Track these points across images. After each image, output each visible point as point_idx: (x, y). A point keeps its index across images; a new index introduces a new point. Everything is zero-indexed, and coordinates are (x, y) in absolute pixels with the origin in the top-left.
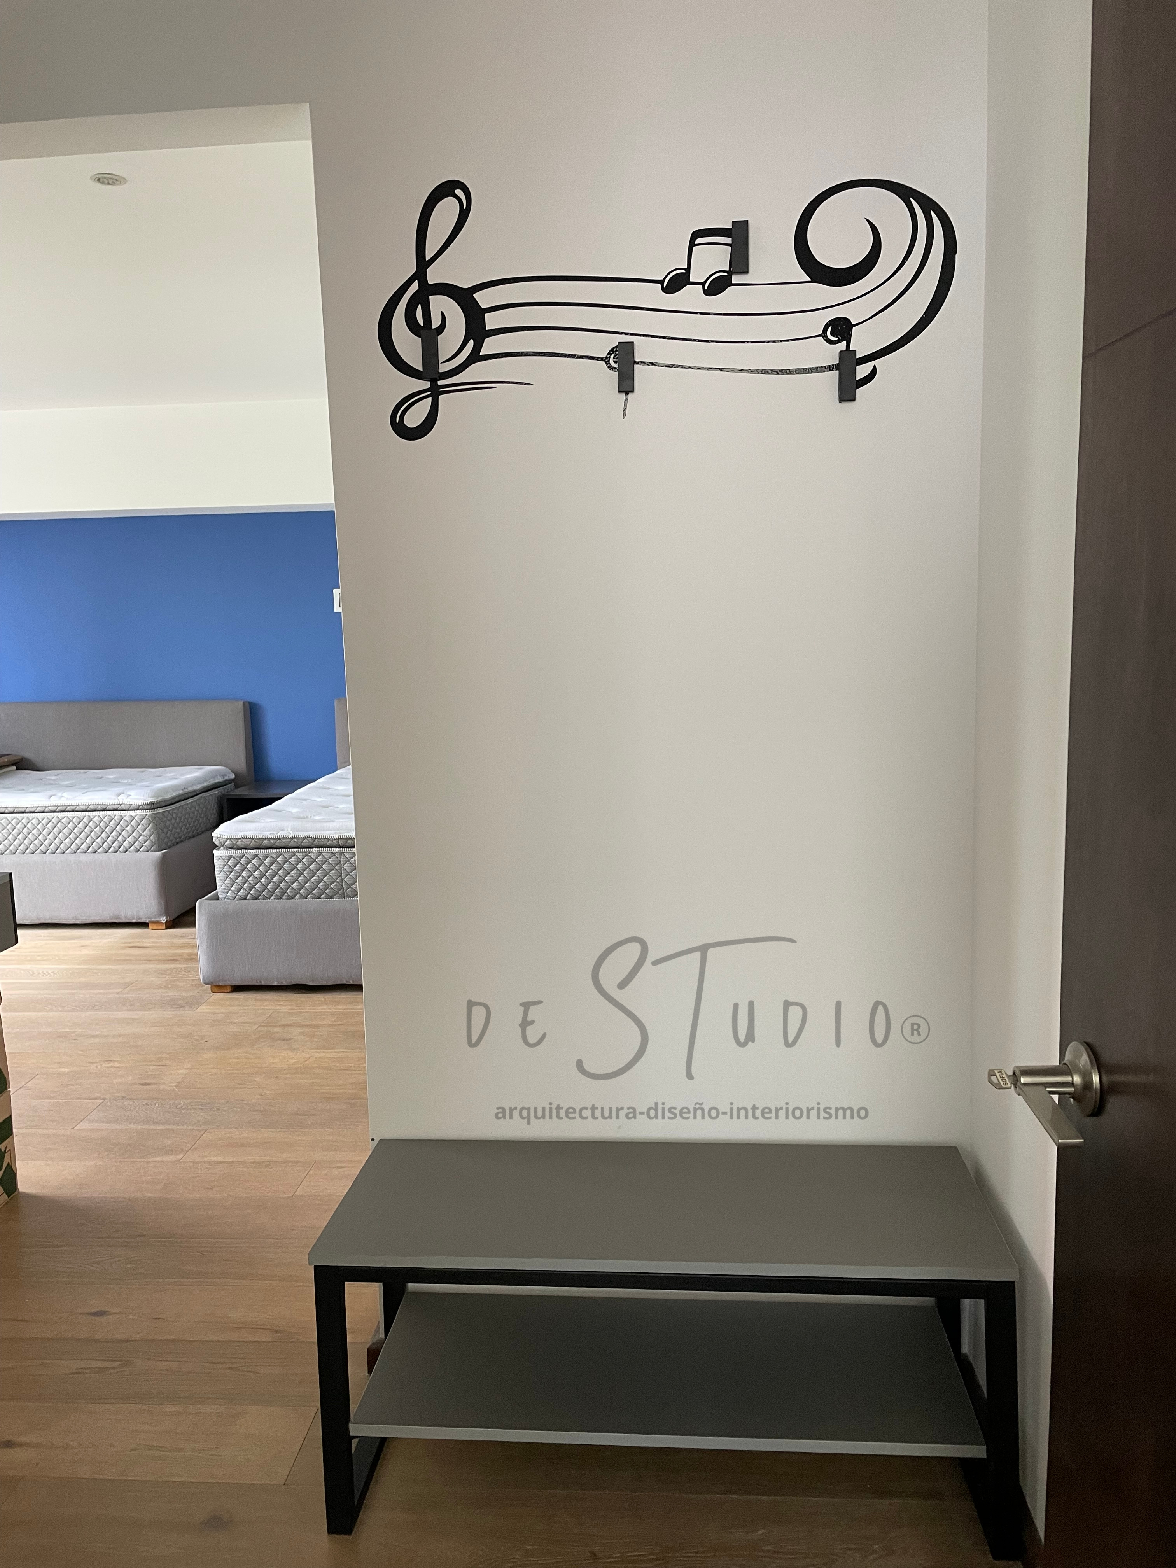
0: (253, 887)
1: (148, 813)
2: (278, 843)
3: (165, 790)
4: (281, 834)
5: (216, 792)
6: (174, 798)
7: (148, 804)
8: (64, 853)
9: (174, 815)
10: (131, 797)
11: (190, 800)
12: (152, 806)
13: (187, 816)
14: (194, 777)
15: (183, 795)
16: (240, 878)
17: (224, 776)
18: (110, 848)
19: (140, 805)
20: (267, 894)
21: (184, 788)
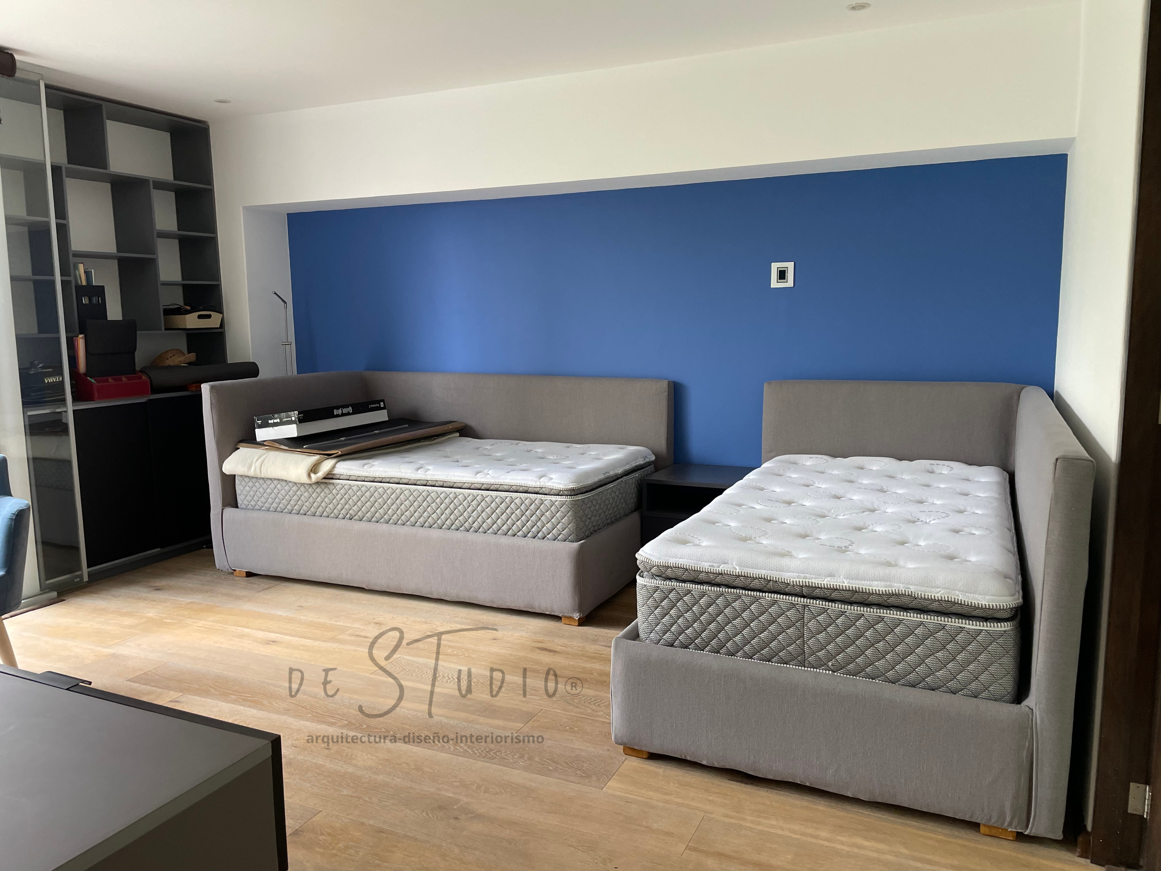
0: (683, 632)
1: (568, 499)
2: (719, 579)
3: (587, 474)
4: (723, 568)
5: (636, 475)
6: (595, 483)
7: (568, 490)
8: (485, 533)
9: (594, 502)
10: (552, 480)
11: (611, 485)
12: (573, 492)
13: (607, 502)
14: (616, 458)
15: (604, 480)
16: (667, 617)
17: (645, 457)
18: (529, 533)
19: (561, 491)
20: (700, 643)
21: (606, 473)
